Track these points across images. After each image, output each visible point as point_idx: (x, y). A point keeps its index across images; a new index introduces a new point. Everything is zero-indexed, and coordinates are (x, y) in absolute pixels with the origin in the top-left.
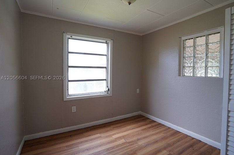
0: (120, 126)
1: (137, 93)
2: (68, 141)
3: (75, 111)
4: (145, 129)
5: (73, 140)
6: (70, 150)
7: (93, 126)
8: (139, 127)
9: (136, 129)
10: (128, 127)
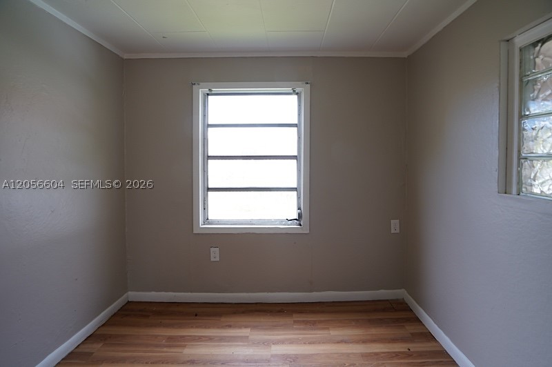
0: (314, 323)
1: (393, 231)
2: (181, 326)
3: (218, 259)
4: (376, 354)
5: (192, 327)
6: (165, 349)
7: (256, 303)
8: (364, 342)
9: (351, 345)
10: (335, 333)
